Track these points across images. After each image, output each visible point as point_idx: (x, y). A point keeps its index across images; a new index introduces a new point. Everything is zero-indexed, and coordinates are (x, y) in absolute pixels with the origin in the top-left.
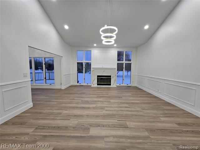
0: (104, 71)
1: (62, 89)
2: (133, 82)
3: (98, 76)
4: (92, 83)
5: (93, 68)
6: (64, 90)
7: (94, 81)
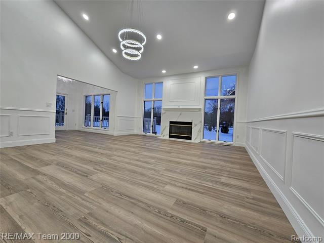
0: (181, 114)
1: (115, 135)
2: (238, 137)
3: (171, 122)
4: (162, 133)
5: (164, 109)
6: (116, 136)
7: (164, 130)
